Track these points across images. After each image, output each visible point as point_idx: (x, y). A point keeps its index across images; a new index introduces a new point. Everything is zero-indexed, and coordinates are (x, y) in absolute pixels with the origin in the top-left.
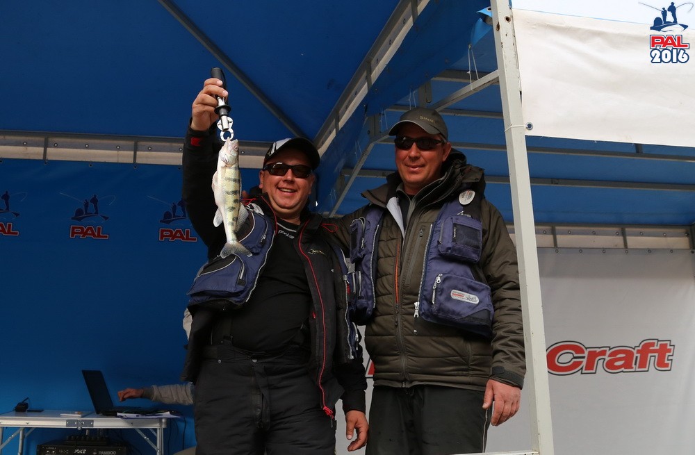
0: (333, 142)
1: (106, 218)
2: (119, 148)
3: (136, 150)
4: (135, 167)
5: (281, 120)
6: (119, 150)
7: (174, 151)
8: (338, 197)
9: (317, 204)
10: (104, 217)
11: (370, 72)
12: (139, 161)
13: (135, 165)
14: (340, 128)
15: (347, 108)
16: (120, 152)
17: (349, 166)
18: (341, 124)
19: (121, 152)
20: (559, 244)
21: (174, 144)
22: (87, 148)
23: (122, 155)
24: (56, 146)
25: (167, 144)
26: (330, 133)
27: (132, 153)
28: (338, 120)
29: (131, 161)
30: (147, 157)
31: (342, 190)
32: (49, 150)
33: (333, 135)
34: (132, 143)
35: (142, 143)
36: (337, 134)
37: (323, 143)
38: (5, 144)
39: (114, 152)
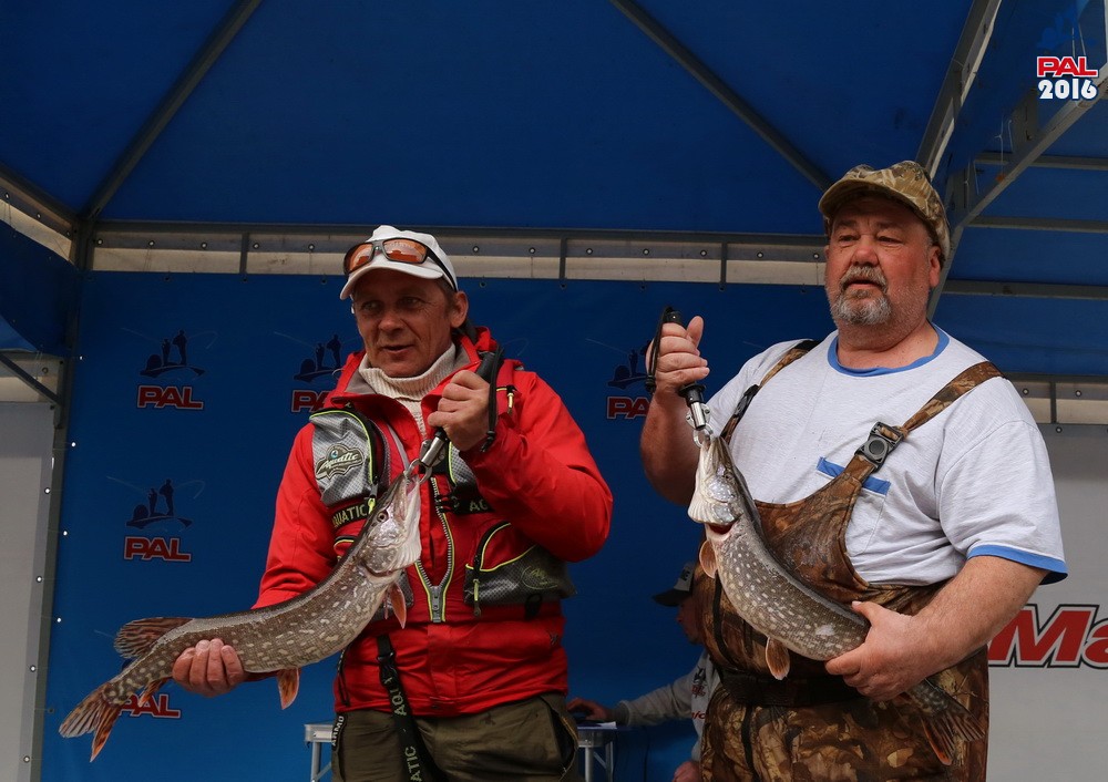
2: (533, 252)
3: (564, 254)
4: (562, 288)
6: (533, 255)
7: (635, 255)
12: (570, 275)
13: (562, 282)
16: (535, 259)
19: (538, 260)
21: (634, 243)
22: (477, 253)
23: (544, 266)
25: (622, 243)
27: (558, 260)
29: (555, 275)
30: (585, 267)
34: (557, 242)
35: (577, 242)
38: (330, 251)
39: (525, 260)
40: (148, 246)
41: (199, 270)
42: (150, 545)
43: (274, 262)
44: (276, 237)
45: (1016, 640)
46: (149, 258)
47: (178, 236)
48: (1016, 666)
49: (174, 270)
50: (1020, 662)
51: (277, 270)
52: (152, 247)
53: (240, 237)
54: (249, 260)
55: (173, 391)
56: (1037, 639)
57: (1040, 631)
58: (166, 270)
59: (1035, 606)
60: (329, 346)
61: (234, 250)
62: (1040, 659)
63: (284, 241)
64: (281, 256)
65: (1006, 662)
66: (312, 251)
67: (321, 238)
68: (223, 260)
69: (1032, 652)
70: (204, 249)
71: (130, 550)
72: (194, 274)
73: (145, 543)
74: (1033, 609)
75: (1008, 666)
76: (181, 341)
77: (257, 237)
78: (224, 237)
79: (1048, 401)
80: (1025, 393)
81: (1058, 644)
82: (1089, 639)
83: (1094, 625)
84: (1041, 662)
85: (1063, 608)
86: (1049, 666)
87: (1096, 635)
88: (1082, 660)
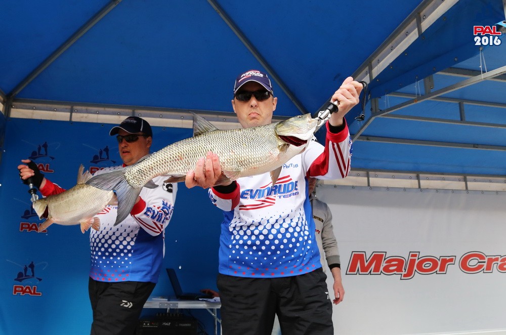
2: (183, 118)
5: (294, 102)
7: (220, 121)
11: (371, 69)
16: (183, 121)
19: (185, 121)
20: (469, 188)
21: (220, 116)
22: (161, 118)
23: (187, 124)
25: (215, 116)
29: (191, 127)
38: (105, 114)
39: (180, 121)
40: (33, 109)
41: (54, 119)
42: (31, 226)
43: (82, 117)
44: (84, 108)
45: (359, 265)
46: (33, 114)
47: (45, 106)
48: (359, 274)
49: (43, 119)
50: (360, 273)
51: (84, 120)
52: (34, 109)
53: (69, 107)
54: (73, 116)
55: (42, 165)
56: (366, 264)
57: (367, 261)
58: (40, 118)
60: (104, 150)
61: (67, 112)
62: (367, 272)
63: (87, 109)
64: (85, 115)
66: (98, 114)
67: (101, 109)
68: (62, 115)
69: (364, 269)
70: (55, 111)
71: (22, 228)
72: (51, 121)
73: (28, 225)
74: (364, 253)
75: (356, 274)
76: (45, 146)
77: (76, 108)
78: (63, 107)
79: (366, 178)
80: (358, 175)
81: (373, 266)
82: (383, 264)
83: (385, 259)
84: (367, 273)
85: (374, 253)
86: (371, 274)
87: (386, 263)
88: (381, 272)
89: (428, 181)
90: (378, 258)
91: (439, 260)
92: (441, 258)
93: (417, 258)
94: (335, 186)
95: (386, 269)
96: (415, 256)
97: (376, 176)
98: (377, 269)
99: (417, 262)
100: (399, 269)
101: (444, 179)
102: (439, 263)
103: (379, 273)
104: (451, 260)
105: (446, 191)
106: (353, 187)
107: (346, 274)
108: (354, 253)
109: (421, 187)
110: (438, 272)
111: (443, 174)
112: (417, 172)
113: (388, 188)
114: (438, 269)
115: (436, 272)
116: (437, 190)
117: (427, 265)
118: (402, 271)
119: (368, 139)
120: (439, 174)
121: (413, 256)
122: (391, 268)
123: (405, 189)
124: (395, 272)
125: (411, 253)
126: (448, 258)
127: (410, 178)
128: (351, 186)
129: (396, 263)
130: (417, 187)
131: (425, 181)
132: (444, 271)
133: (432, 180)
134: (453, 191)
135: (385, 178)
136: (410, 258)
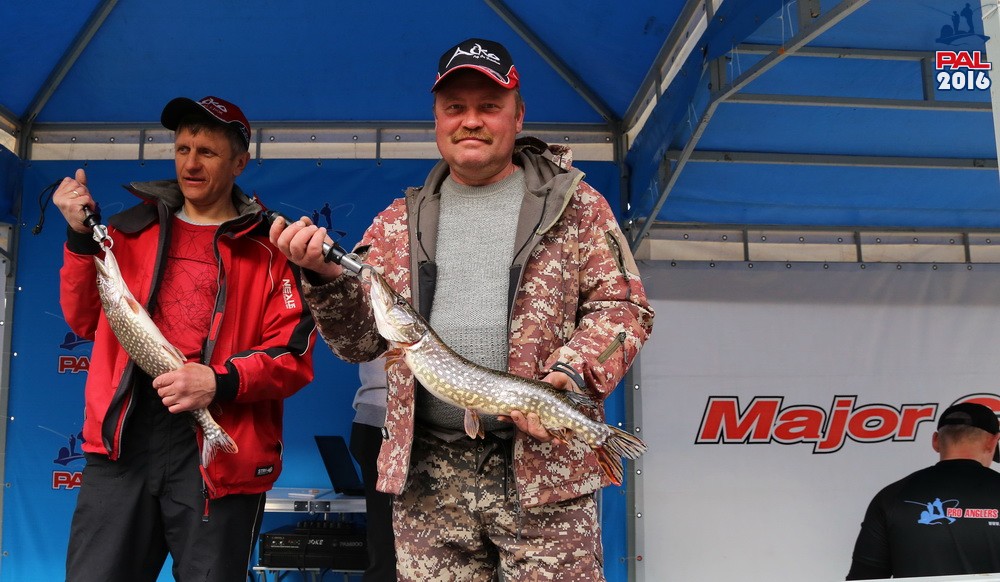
0: (653, 112)
1: (343, 234)
2: (356, 139)
3: (379, 140)
4: (379, 164)
6: (356, 141)
8: (661, 193)
9: (629, 207)
10: (340, 233)
12: (383, 156)
13: (378, 161)
14: (663, 91)
15: (673, 60)
17: (677, 147)
18: (664, 86)
19: (359, 145)
20: (974, 259)
22: (313, 141)
23: (365, 150)
24: (273, 139)
25: (422, 131)
26: (648, 103)
27: (374, 145)
28: (660, 81)
29: (373, 156)
30: (395, 150)
31: (666, 181)
32: (263, 146)
33: (654, 102)
34: (373, 131)
35: (387, 131)
36: (658, 101)
37: (637, 120)
39: (350, 145)
40: (71, 141)
41: (110, 157)
42: (77, 362)
43: (164, 149)
45: (723, 423)
46: (72, 150)
47: (93, 133)
48: (724, 443)
49: (90, 159)
50: (726, 440)
51: (166, 156)
52: (74, 142)
53: (138, 132)
54: (145, 150)
56: (739, 422)
57: (740, 417)
58: (84, 159)
59: (737, 397)
61: (135, 142)
62: (741, 438)
65: (716, 440)
68: (125, 150)
69: (736, 433)
70: (112, 142)
71: (63, 366)
72: (105, 161)
73: (74, 360)
74: (735, 400)
75: (718, 443)
77: (150, 133)
78: (127, 133)
79: (742, 244)
80: (724, 239)
81: (754, 426)
82: (777, 422)
83: (780, 412)
84: (742, 440)
85: (757, 400)
86: (748, 443)
87: (781, 419)
88: (772, 438)
89: (879, 246)
90: (764, 408)
91: (900, 413)
92: (905, 408)
93: (850, 409)
94: (673, 263)
95: (783, 432)
96: (847, 404)
97: (763, 240)
98: (762, 432)
99: (850, 416)
100: (810, 432)
101: (916, 241)
102: (900, 418)
103: (767, 440)
104: (928, 412)
105: (920, 265)
106: (712, 264)
107: (696, 443)
108: (712, 400)
109: (864, 260)
110: (897, 438)
111: (914, 231)
112: (855, 228)
113: (788, 264)
114: (897, 430)
115: (893, 437)
116: (899, 265)
117: (874, 423)
118: (818, 437)
119: (727, 158)
120: (904, 231)
121: (841, 404)
122: (793, 430)
123: (826, 265)
124: (802, 438)
125: (838, 399)
126: (920, 408)
127: (840, 241)
128: (706, 262)
129: (805, 419)
130: (855, 259)
131: (873, 246)
132: (910, 435)
133: (888, 243)
134: (936, 265)
135: (782, 242)
136: (835, 408)
